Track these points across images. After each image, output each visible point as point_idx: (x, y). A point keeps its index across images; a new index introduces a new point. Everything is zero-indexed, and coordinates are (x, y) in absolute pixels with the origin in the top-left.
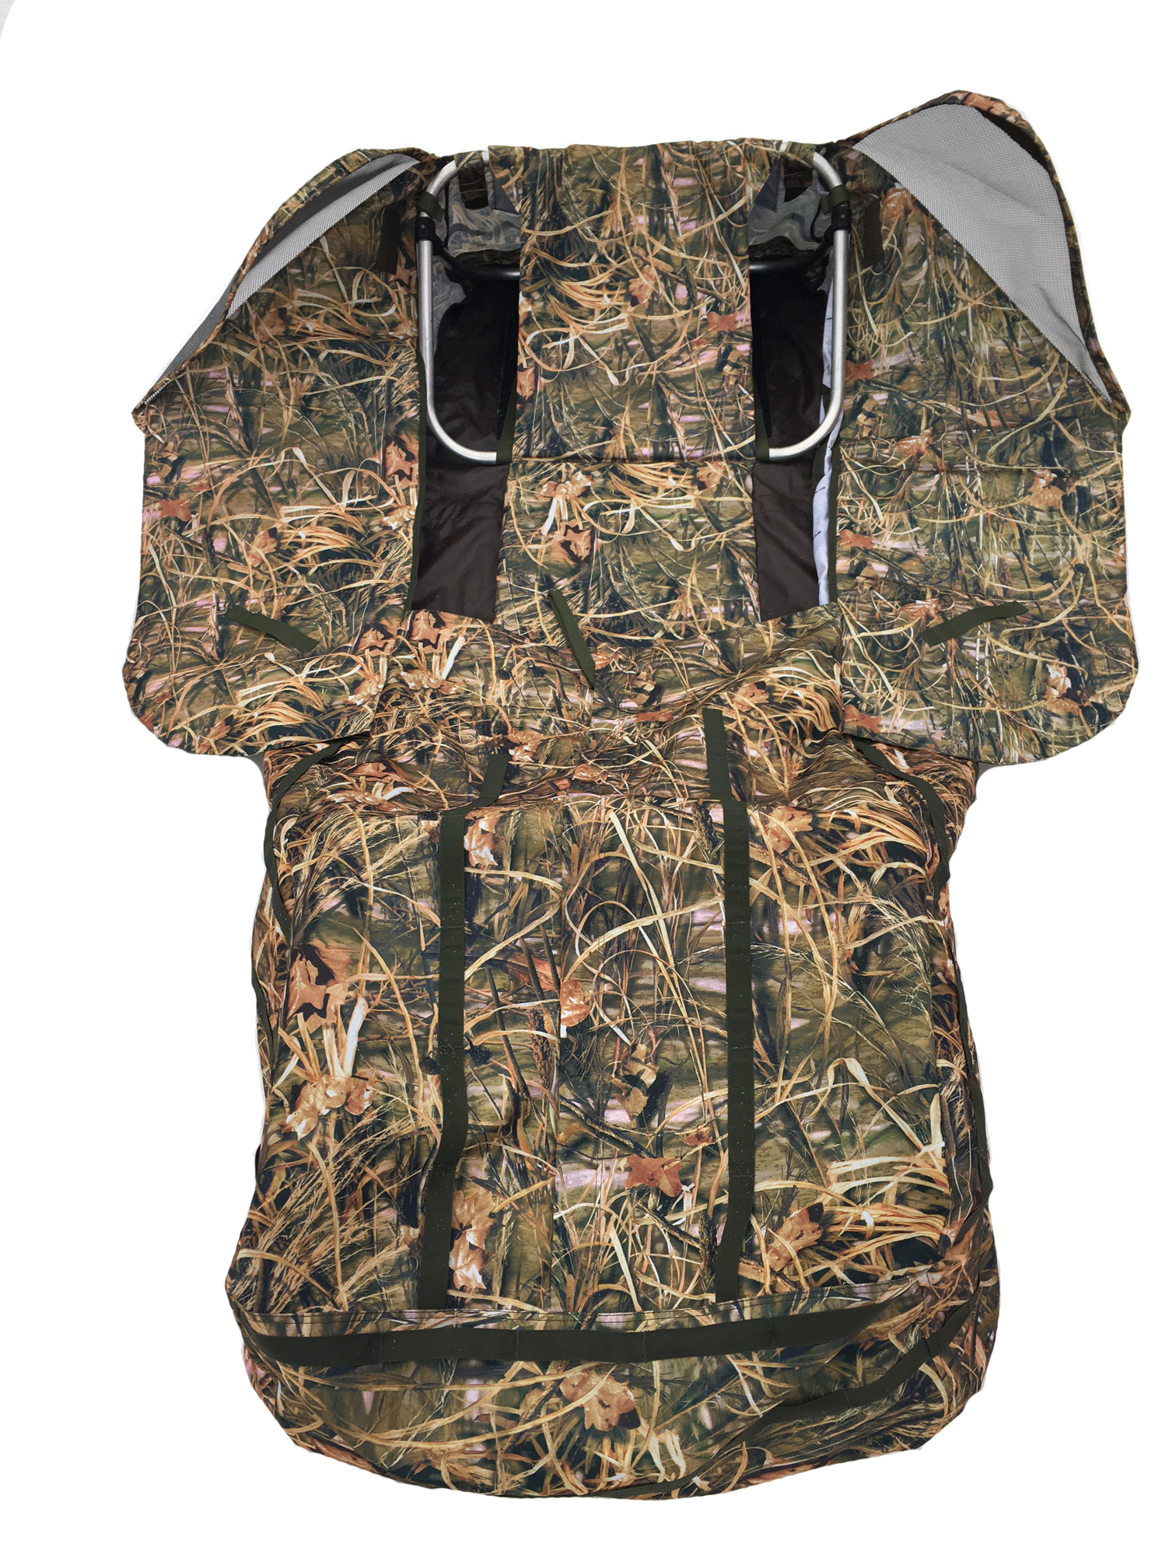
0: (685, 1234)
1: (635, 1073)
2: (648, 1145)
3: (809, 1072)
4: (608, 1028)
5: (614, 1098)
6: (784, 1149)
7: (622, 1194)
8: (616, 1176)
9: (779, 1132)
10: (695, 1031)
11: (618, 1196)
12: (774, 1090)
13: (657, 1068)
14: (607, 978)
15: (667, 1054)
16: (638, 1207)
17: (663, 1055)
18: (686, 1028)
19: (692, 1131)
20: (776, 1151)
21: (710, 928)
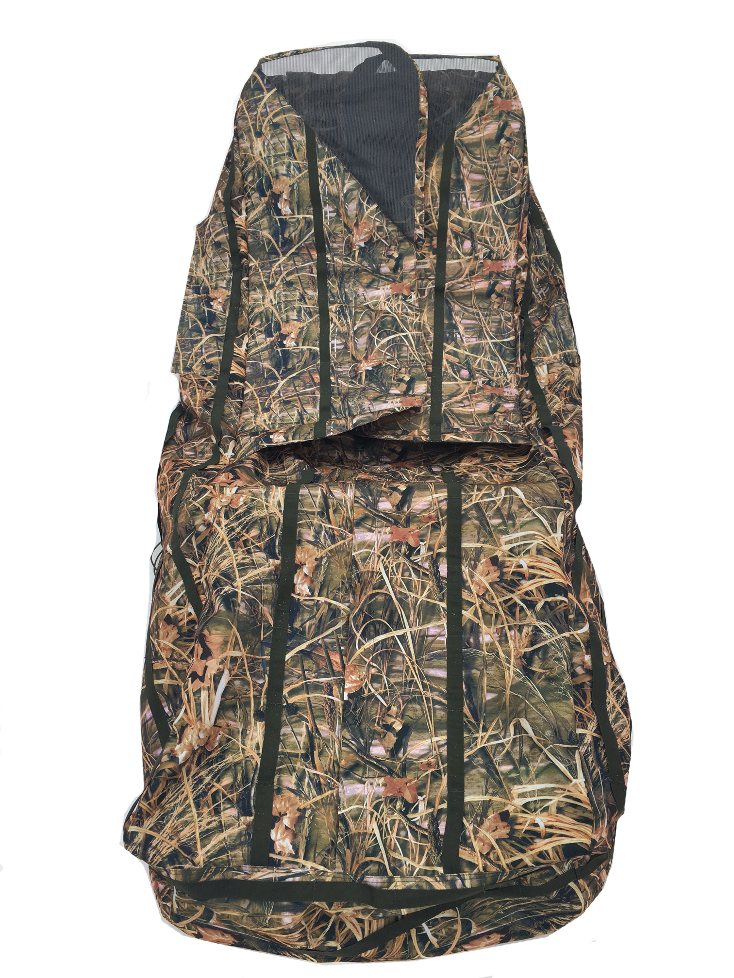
0: (419, 827)
1: (389, 723)
2: (397, 770)
3: (499, 728)
4: (373, 695)
5: (376, 739)
6: (483, 776)
7: (380, 800)
8: (377, 789)
9: (480, 765)
10: (428, 699)
11: (378, 801)
12: (477, 738)
13: (403, 722)
14: (375, 665)
15: (410, 713)
16: (390, 808)
17: (407, 714)
18: (422, 697)
19: (424, 761)
20: (478, 777)
21: (438, 638)
